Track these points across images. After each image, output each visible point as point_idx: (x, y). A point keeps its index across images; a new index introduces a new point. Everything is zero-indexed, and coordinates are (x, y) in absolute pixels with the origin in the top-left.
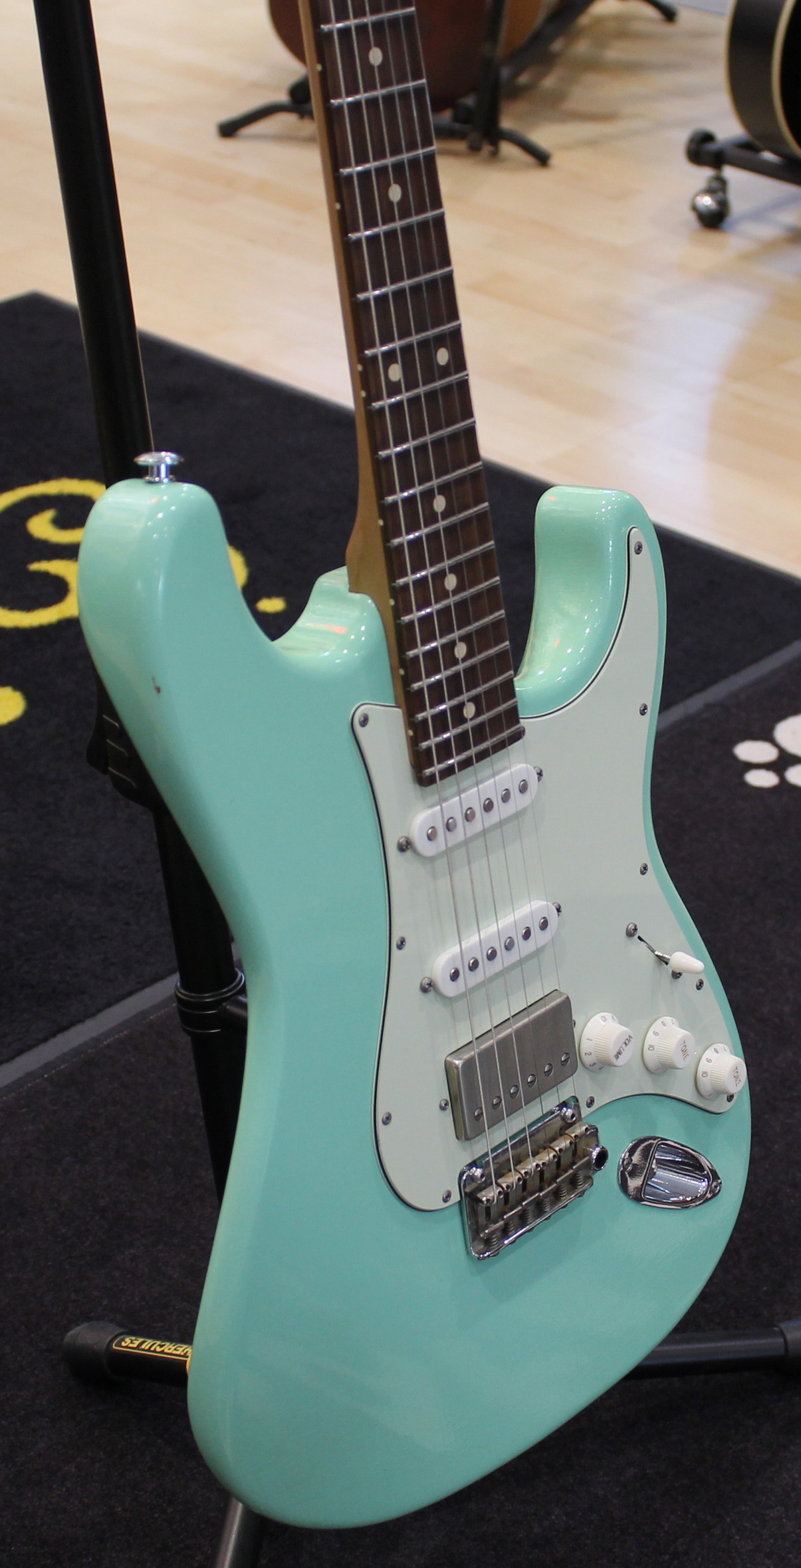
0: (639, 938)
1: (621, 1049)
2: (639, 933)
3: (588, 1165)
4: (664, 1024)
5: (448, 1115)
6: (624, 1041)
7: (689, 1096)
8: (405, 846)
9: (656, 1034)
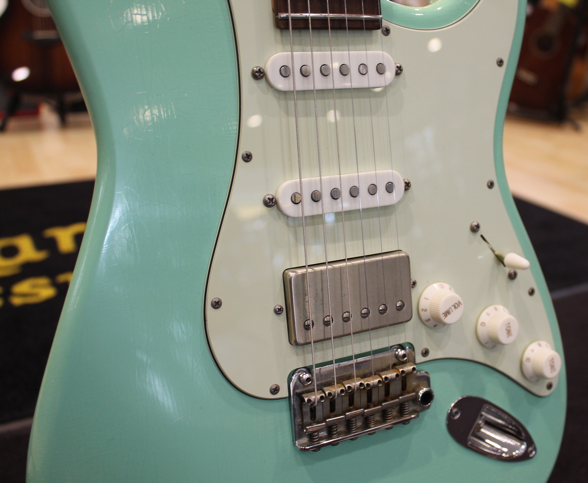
0: (482, 236)
1: (450, 310)
2: (482, 231)
3: (414, 400)
4: (496, 309)
5: (282, 320)
6: (454, 304)
7: (515, 374)
8: (259, 75)
9: (488, 314)
